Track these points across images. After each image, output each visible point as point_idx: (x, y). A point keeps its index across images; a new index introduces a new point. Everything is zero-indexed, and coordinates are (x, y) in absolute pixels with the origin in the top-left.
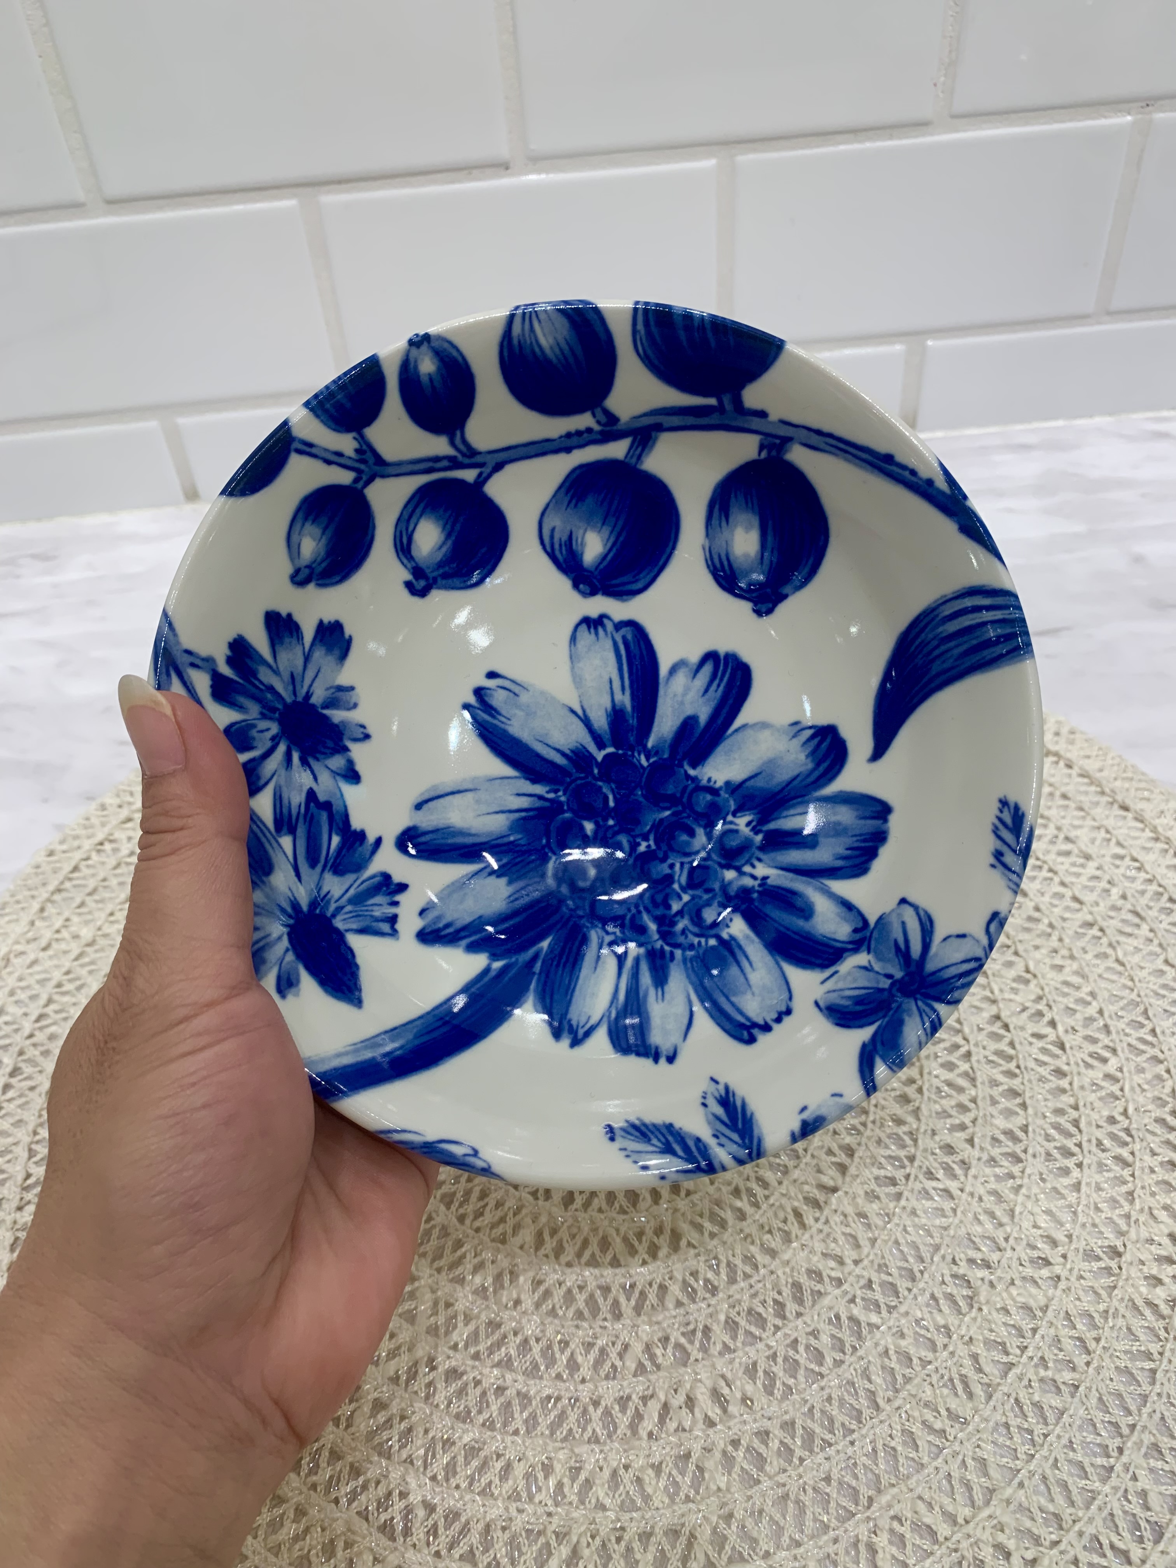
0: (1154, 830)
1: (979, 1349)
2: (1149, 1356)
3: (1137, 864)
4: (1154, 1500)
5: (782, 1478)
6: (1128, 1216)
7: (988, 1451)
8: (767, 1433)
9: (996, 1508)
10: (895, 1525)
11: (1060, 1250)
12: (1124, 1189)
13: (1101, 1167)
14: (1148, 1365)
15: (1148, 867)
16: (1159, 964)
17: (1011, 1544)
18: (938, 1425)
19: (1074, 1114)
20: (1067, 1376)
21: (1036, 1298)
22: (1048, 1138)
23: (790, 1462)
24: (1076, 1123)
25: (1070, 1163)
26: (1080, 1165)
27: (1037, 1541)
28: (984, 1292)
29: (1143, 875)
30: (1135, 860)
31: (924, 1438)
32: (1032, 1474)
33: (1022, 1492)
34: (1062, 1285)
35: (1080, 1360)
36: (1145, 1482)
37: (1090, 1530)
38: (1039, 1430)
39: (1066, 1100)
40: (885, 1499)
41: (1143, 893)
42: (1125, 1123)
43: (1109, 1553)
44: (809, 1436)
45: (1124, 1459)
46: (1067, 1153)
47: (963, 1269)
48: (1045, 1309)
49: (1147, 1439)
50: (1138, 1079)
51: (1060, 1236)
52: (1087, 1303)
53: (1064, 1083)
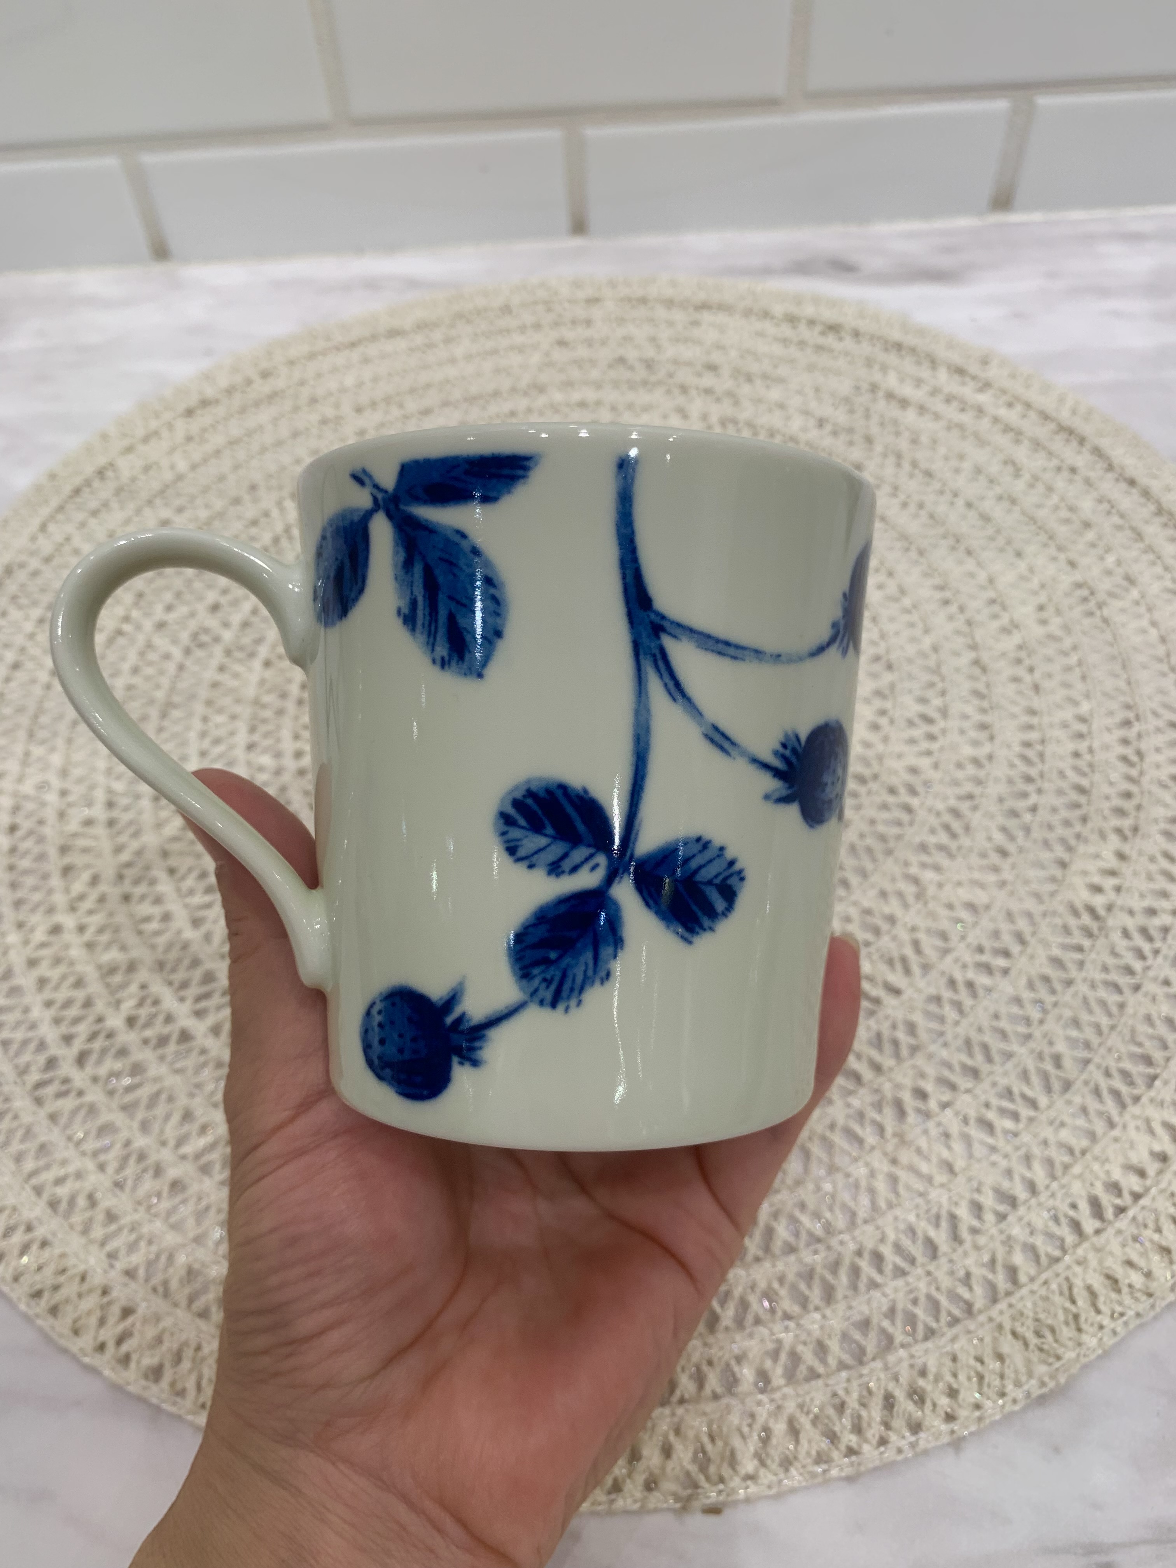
0: (1158, 503)
1: (921, 936)
2: (1080, 949)
4: (1067, 1063)
6: (1078, 836)
7: (918, 1018)
9: (920, 1060)
11: (1010, 860)
12: (1078, 813)
13: (1060, 792)
14: (1078, 956)
16: (1144, 623)
17: (929, 1089)
19: (1039, 747)
20: (1001, 962)
21: (981, 897)
22: (1012, 766)
24: (1041, 755)
25: (1030, 788)
26: (1040, 791)
27: (953, 1087)
28: (931, 891)
32: (956, 1037)
33: (945, 1050)
34: (1009, 888)
35: (1015, 949)
36: (1061, 1047)
37: (1003, 1082)
38: (968, 1002)
39: (1034, 736)
42: (1088, 757)
43: (1019, 1099)
45: (1045, 1027)
46: (1029, 779)
47: (914, 870)
48: (988, 907)
49: (1068, 1013)
51: (1011, 848)
52: (1030, 904)
53: (1035, 720)
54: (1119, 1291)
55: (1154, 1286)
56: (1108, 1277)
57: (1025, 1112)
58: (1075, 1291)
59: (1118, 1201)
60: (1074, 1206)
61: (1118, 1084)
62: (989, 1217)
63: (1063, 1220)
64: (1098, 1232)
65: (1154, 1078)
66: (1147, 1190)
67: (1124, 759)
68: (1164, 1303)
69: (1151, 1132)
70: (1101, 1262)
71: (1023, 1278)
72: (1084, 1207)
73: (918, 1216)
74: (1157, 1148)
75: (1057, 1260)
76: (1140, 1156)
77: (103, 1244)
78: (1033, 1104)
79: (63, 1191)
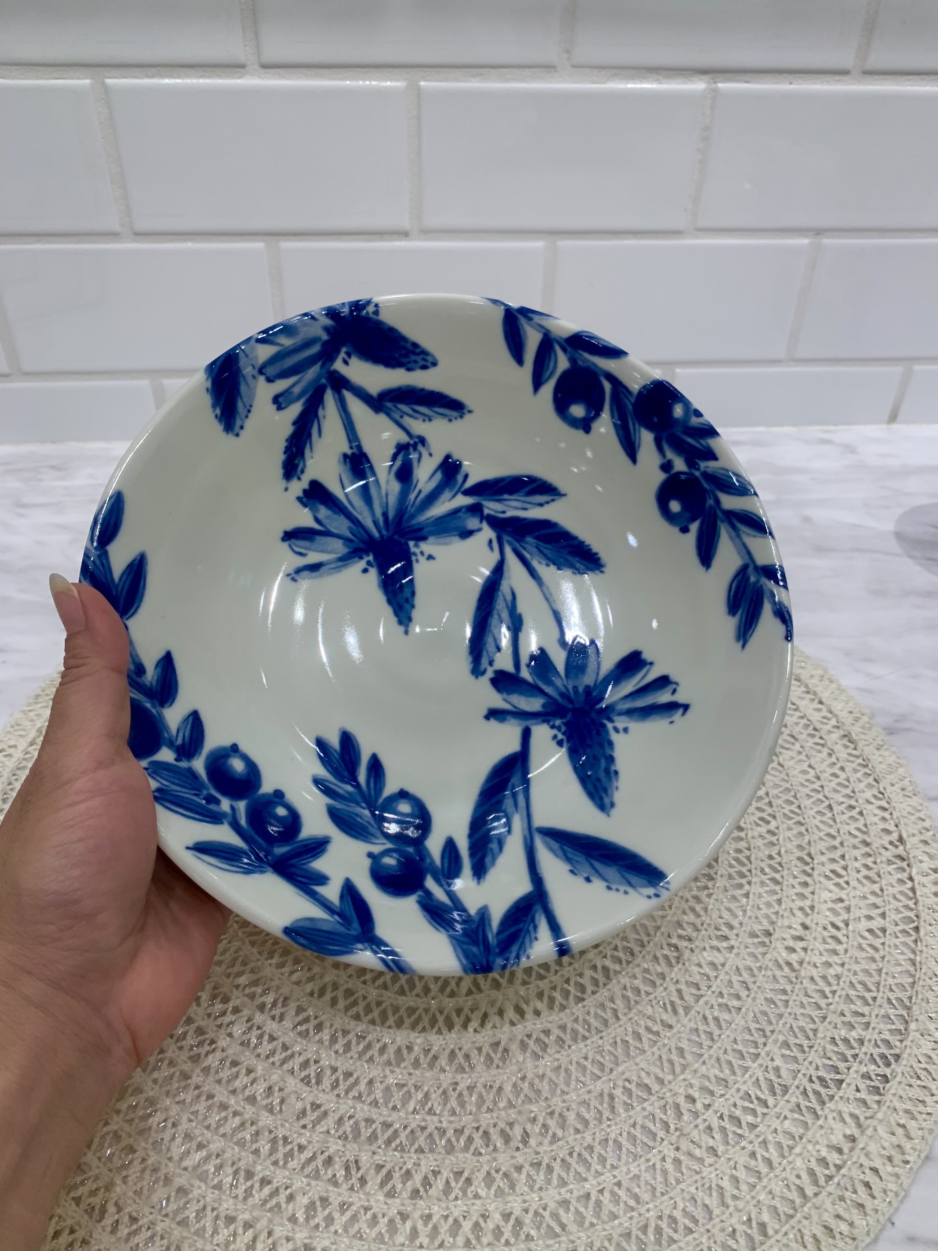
0: (807, 686)
1: (683, 987)
2: (784, 992)
3: (794, 707)
4: (784, 1073)
5: (557, 1056)
6: (777, 913)
7: (684, 1045)
8: (549, 1031)
9: (688, 1075)
10: (627, 1084)
11: (735, 931)
12: (775, 897)
13: (763, 883)
14: (784, 998)
15: (801, 708)
16: (805, 766)
17: (696, 1095)
18: (655, 1029)
19: (748, 853)
20: (736, 1003)
21: (718, 958)
22: (731, 866)
23: (563, 1048)
24: (748, 858)
25: (744, 881)
26: (749, 883)
27: (712, 1093)
28: (687, 954)
29: (798, 714)
30: (794, 704)
31: (646, 1036)
32: (711, 1057)
33: (704, 1067)
34: (735, 951)
35: (744, 994)
36: (778, 1062)
37: (744, 1088)
38: (716, 1032)
39: (743, 845)
40: (620, 1069)
41: (797, 724)
42: (778, 859)
43: (756, 1102)
44: (575, 1032)
45: (767, 1048)
46: (742, 875)
47: (674, 941)
48: (723, 965)
49: (781, 1038)
50: (789, 834)
51: (735, 923)
52: (750, 962)
53: (742, 834)
54: (834, 1237)
55: (856, 1231)
56: (826, 1227)
57: (760, 1110)
58: (806, 1238)
59: (827, 1172)
60: (798, 1177)
61: (817, 1087)
62: (744, 1187)
63: (793, 1187)
64: (816, 1195)
65: (841, 1082)
66: (845, 1163)
67: (800, 859)
68: (864, 1245)
69: (843, 1121)
70: (820, 1216)
71: (770, 1232)
72: (804, 1175)
73: (697, 1189)
74: (848, 1132)
75: (792, 1217)
76: (837, 1138)
77: (127, 1240)
78: (765, 1104)
79: (97, 1201)
